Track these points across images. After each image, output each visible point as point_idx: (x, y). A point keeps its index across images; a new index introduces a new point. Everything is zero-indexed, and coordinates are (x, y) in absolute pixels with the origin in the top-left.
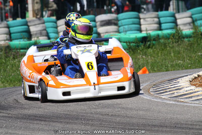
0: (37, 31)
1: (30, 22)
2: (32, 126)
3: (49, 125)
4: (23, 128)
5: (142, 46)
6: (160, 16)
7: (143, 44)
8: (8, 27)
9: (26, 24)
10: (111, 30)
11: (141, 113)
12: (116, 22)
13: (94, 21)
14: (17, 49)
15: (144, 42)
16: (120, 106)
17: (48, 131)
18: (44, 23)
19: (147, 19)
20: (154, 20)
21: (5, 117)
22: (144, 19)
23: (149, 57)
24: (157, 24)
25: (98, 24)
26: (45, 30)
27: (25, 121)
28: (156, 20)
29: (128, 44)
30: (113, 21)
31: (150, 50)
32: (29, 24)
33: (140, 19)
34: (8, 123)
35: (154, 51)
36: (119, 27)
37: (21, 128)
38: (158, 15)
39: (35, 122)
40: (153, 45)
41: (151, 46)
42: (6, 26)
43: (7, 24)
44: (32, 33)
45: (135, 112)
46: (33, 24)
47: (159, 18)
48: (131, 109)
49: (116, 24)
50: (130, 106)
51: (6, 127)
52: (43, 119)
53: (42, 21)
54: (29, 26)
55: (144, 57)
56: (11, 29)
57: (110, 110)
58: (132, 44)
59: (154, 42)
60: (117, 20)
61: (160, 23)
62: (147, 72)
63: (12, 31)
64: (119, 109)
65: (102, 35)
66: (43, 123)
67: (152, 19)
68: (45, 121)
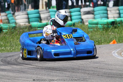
0: (45, 17)
1: (41, 11)
2: (52, 74)
3: (62, 73)
4: (46, 75)
5: (112, 27)
6: (120, 9)
7: (112, 26)
8: (28, 14)
9: (38, 13)
10: (90, 17)
11: (117, 67)
12: (93, 12)
13: (80, 11)
14: (36, 28)
15: (113, 25)
16: (104, 63)
17: (62, 77)
18: (49, 12)
19: (112, 11)
20: (116, 12)
21: (35, 68)
22: (110, 11)
23: (116, 34)
24: (118, 14)
25: (82, 13)
26: (50, 16)
27: (47, 70)
28: (118, 11)
29: (103, 25)
30: (91, 12)
31: (116, 30)
32: (40, 13)
33: (107, 11)
34: (37, 71)
35: (119, 30)
36: (95, 15)
37: (45, 74)
38: (119, 8)
39: (53, 71)
40: (119, 26)
41: (117, 27)
42: (26, 13)
43: (27, 13)
44: (42, 18)
45: (114, 67)
46: (43, 13)
47: (119, 10)
48: (111, 65)
49: (93, 14)
50: (110, 63)
51: (36, 74)
52: (58, 69)
53: (48, 11)
54: (40, 14)
55: (113, 34)
56: (29, 16)
57: (98, 65)
58: (105, 26)
59: (119, 25)
60: (94, 11)
61: (120, 14)
62: (116, 43)
63: (30, 17)
64: (104, 65)
65: (84, 20)
66: (58, 72)
67: (115, 11)
68: (59, 71)
